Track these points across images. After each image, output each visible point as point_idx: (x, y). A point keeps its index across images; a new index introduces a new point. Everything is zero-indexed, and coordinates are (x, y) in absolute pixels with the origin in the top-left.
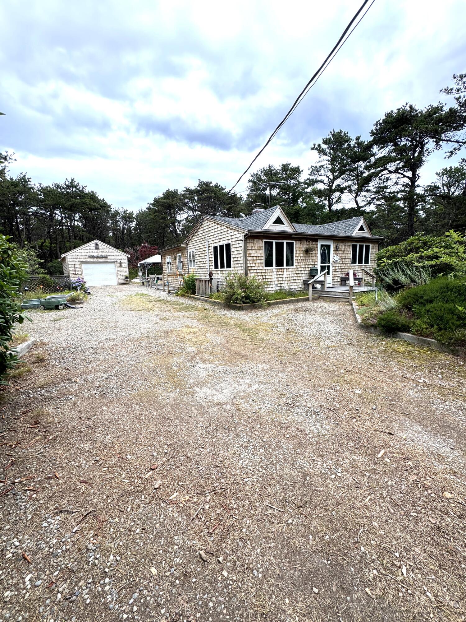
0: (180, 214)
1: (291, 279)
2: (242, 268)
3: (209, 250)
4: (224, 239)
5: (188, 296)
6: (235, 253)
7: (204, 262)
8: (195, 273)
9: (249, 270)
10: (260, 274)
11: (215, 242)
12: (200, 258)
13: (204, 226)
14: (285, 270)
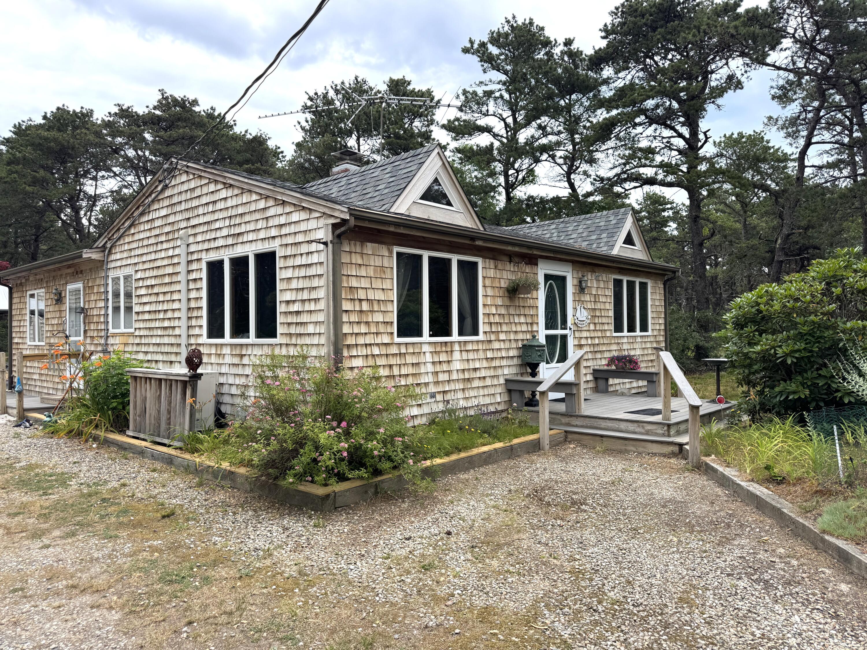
0: (95, 179)
1: (473, 375)
2: (323, 340)
3: (189, 272)
4: (251, 237)
5: (96, 439)
6: (294, 284)
7: (169, 315)
8: (129, 349)
9: (349, 346)
10: (381, 361)
11: (213, 245)
12: (153, 299)
13: (176, 191)
14: (457, 347)
